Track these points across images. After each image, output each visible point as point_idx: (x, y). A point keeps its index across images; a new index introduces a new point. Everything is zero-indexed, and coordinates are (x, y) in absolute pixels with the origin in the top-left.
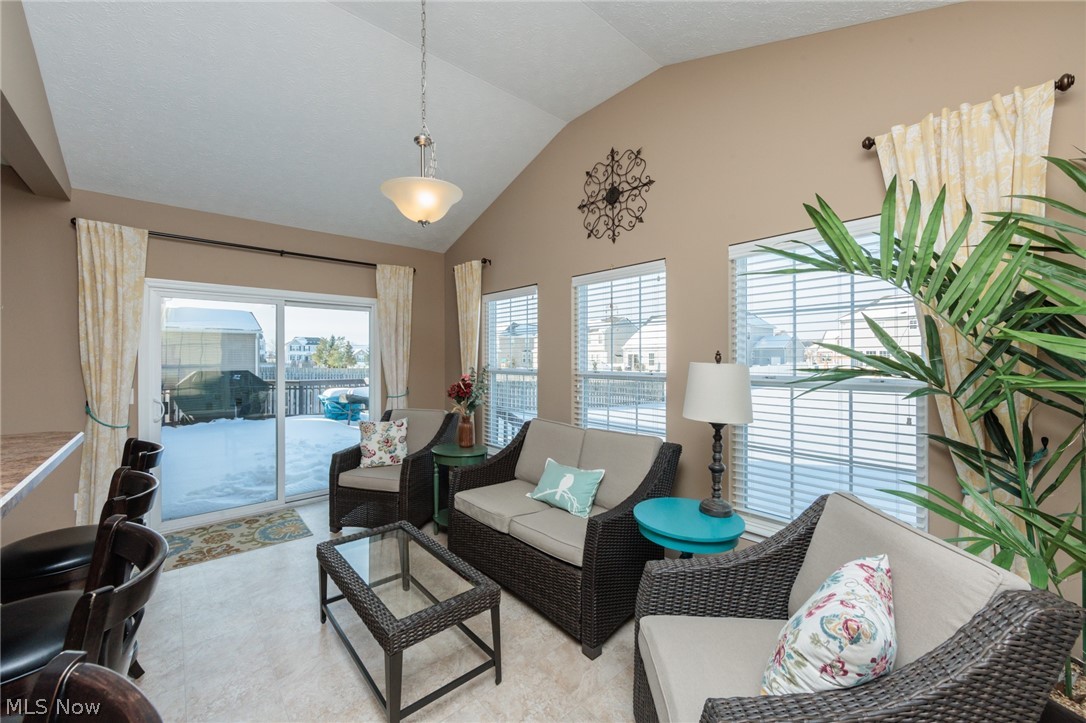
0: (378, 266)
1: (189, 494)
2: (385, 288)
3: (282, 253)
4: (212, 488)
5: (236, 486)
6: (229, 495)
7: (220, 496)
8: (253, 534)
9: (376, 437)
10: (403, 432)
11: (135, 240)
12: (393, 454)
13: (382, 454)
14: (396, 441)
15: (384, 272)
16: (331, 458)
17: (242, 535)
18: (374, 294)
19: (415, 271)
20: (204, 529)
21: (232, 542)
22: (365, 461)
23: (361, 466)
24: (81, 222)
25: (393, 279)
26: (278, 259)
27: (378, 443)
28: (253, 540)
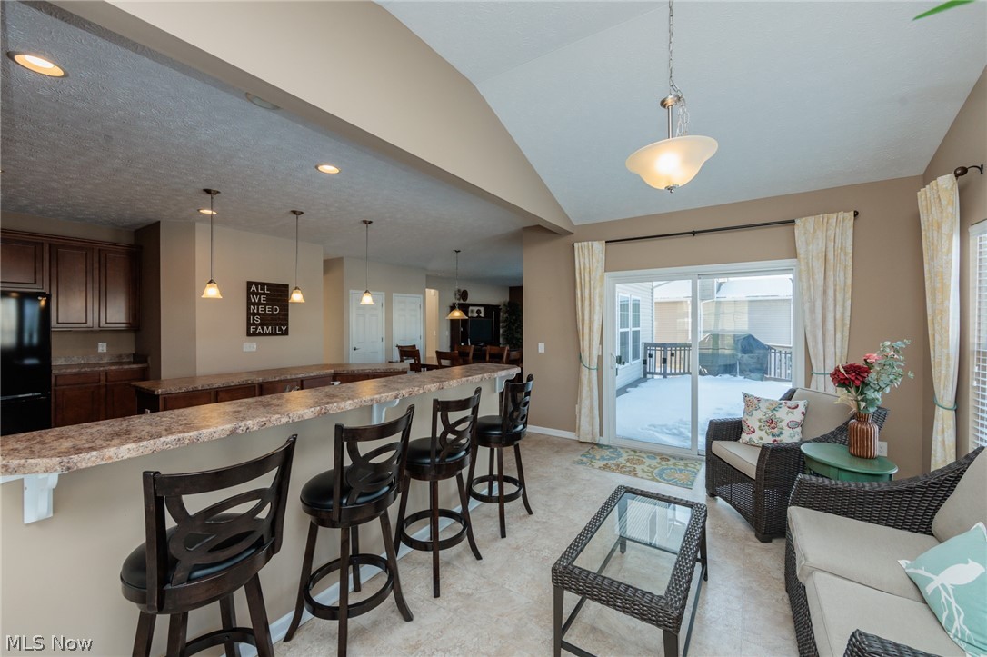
0: (798, 222)
1: (650, 426)
2: (807, 244)
3: (694, 233)
4: (665, 426)
5: (682, 430)
6: (674, 434)
7: (667, 434)
8: (656, 468)
9: (758, 414)
10: (797, 416)
11: (598, 247)
12: (777, 438)
13: (763, 434)
14: (784, 424)
15: (803, 227)
16: (708, 423)
17: (649, 466)
18: (794, 255)
19: (856, 214)
20: (635, 451)
21: (639, 468)
22: (745, 437)
23: (740, 440)
24: (576, 244)
25: (819, 233)
26: (690, 238)
27: (760, 421)
28: (652, 472)
